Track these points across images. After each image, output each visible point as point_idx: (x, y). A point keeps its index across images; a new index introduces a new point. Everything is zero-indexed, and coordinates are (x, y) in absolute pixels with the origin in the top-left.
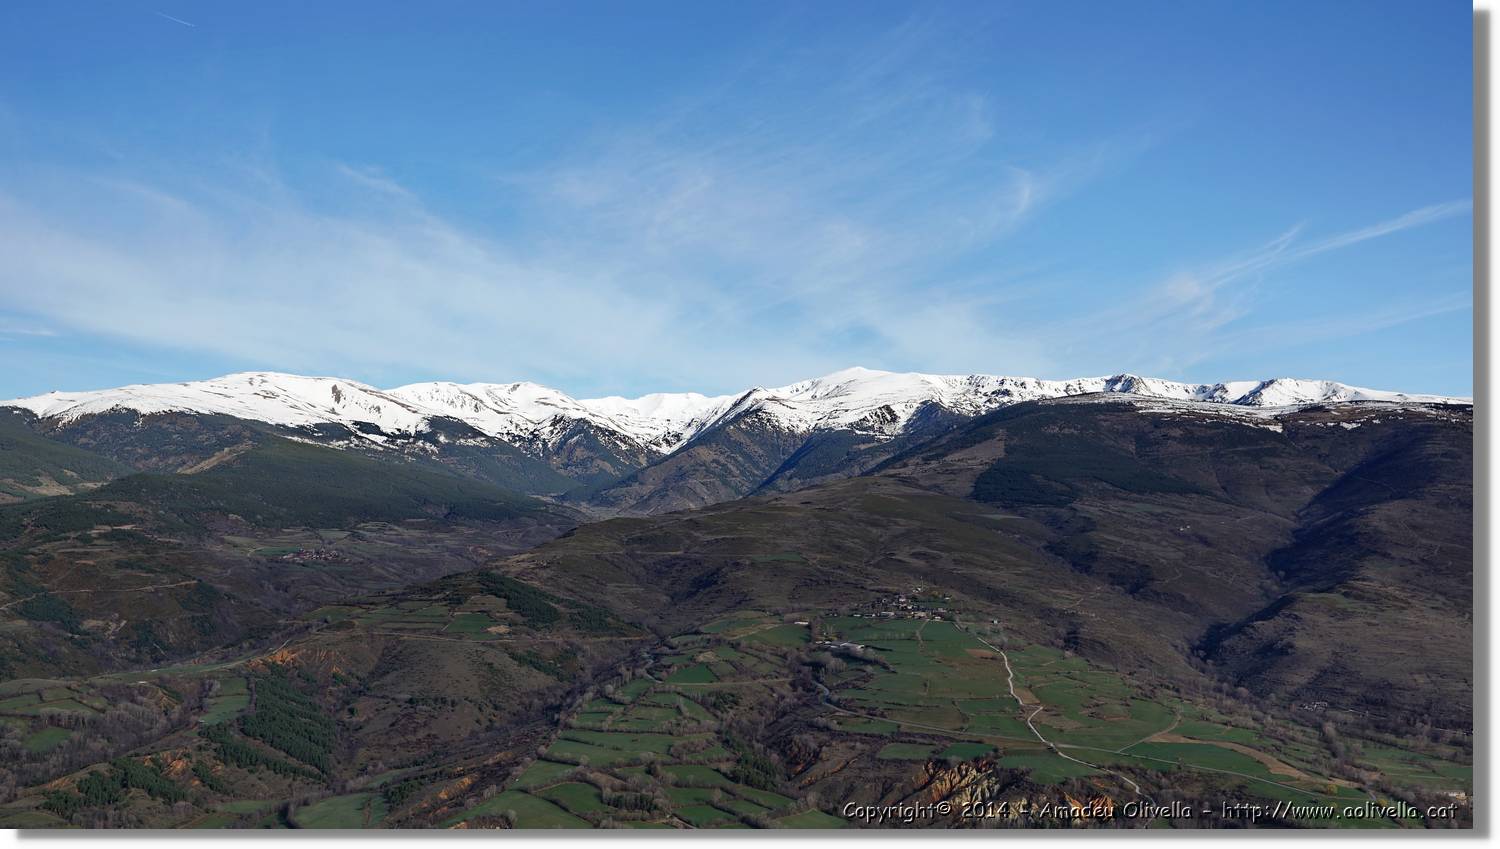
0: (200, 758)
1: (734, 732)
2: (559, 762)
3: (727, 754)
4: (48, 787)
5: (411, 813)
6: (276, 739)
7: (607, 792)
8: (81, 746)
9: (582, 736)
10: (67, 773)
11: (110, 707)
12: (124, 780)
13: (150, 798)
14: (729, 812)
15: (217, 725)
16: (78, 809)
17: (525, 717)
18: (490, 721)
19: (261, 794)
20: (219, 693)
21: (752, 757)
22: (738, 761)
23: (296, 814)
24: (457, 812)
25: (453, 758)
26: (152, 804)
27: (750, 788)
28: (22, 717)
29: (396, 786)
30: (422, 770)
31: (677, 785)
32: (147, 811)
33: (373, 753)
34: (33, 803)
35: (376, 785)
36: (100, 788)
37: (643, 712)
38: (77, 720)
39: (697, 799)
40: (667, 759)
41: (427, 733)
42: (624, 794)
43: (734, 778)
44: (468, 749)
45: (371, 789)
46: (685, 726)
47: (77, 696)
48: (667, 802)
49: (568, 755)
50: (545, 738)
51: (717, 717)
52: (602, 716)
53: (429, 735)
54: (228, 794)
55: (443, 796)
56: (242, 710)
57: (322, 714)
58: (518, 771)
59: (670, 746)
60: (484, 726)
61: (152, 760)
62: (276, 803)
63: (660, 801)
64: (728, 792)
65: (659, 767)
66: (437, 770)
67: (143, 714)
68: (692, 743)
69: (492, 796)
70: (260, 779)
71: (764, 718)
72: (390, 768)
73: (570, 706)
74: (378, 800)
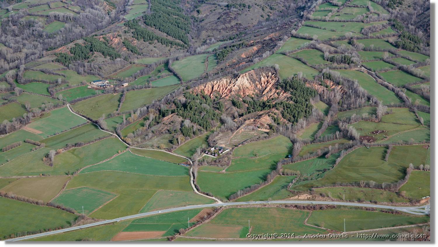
0: (125, 37)
1: (399, 20)
2: (302, 38)
3: (393, 32)
4: (58, 51)
5: (227, 64)
6: (161, 27)
7: (327, 54)
8: (70, 31)
9: (315, 24)
10: (65, 44)
11: (82, 11)
12: (91, 48)
13: (104, 57)
14: (393, 64)
15: (133, 20)
16: (71, 62)
17: (286, 14)
18: (268, 16)
19: (156, 55)
20: (133, 3)
21: (407, 34)
22: (400, 36)
23: (173, 65)
24: (249, 65)
25: (249, 36)
26: (105, 60)
27: (405, 51)
28: (42, 16)
29: (221, 50)
30: (233, 42)
31: (365, 50)
32: (103, 63)
33: (210, 33)
34: (51, 59)
35: (211, 50)
36: (80, 52)
37: (348, 10)
38: (67, 18)
39: (375, 57)
40: (360, 36)
41: (236, 22)
42: (336, 55)
43: (397, 46)
44: (256, 31)
45: (208, 52)
46: (371, 17)
47: (65, 5)
48: (358, 59)
49: (306, 35)
50: (295, 25)
51: (389, 12)
52: (326, 13)
53: (237, 24)
54: (140, 55)
55: (243, 56)
56: (144, 12)
57: (184, 13)
58: (280, 43)
59: (362, 29)
60: (265, 18)
61: (103, 38)
62: (163, 59)
63: (354, 59)
64: (392, 53)
65: (355, 41)
66: (241, 42)
67: (98, 14)
68: (374, 27)
69: (267, 57)
70: (155, 47)
71: (416, 12)
72: (218, 41)
73: (309, 7)
74: (212, 58)
